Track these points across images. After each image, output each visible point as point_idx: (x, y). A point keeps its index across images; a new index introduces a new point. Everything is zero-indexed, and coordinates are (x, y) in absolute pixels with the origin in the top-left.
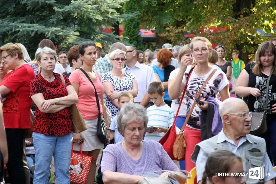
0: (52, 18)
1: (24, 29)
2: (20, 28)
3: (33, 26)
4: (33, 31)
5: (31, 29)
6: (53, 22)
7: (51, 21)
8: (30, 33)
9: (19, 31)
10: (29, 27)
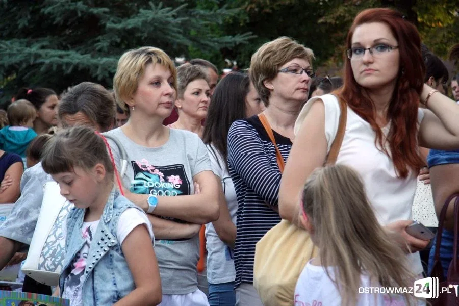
0: (99, 41)
1: (52, 59)
2: (43, 58)
3: (68, 55)
4: (68, 64)
5: (66, 60)
6: (102, 47)
7: (99, 45)
8: (64, 67)
9: (42, 64)
10: (61, 57)
